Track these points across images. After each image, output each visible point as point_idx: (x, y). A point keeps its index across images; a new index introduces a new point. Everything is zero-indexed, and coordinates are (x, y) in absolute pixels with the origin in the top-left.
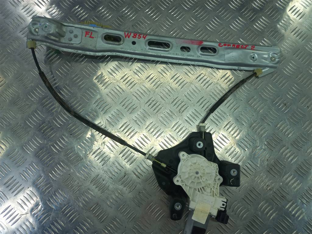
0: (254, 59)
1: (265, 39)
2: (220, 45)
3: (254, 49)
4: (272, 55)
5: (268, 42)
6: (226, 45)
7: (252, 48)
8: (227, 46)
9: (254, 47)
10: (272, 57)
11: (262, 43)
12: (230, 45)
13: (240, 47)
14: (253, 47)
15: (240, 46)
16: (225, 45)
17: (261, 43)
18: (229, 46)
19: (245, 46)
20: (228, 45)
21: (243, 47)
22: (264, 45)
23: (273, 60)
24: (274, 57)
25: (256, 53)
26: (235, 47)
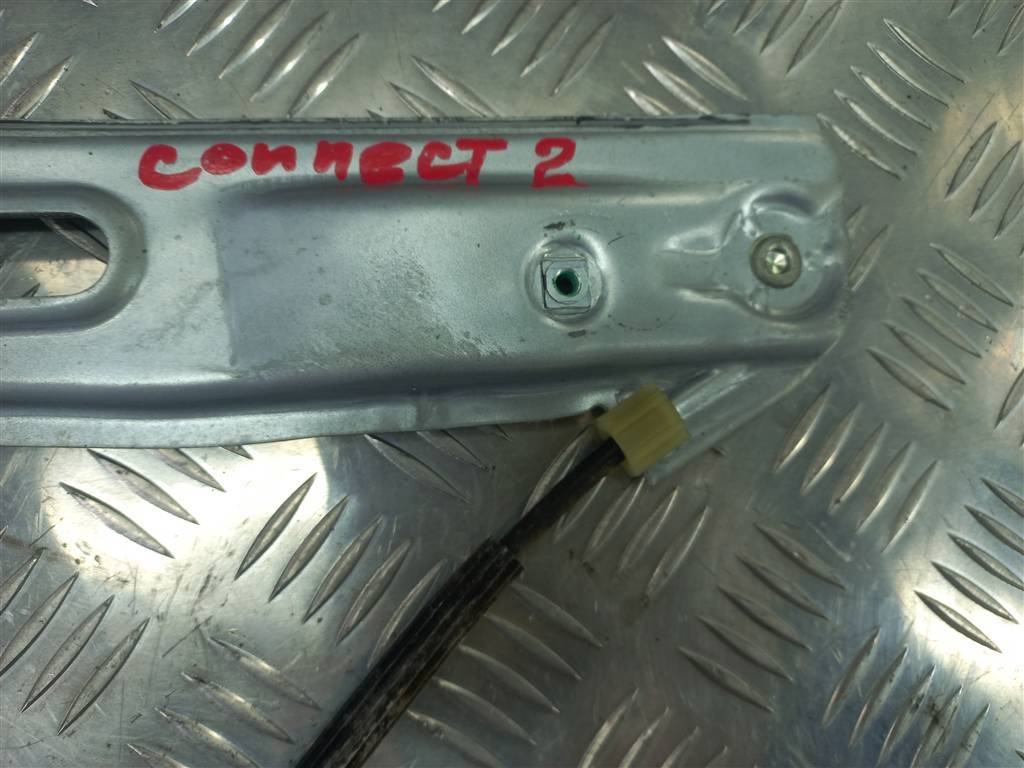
0: (578, 299)
1: (671, 45)
2: (161, 168)
3: (566, 168)
4: (756, 219)
5: (705, 74)
6: (238, 158)
7: (540, 171)
8: (245, 174)
9: (568, 152)
10: (761, 243)
11: (653, 88)
12: (287, 158)
13: (409, 166)
14: (556, 151)
15: (405, 153)
16: (223, 157)
17: (640, 89)
18: (278, 172)
19: (463, 144)
20: (263, 161)
21: (437, 161)
22: (671, 114)
23: (784, 270)
24: (781, 240)
25: (600, 225)
26: (354, 167)
